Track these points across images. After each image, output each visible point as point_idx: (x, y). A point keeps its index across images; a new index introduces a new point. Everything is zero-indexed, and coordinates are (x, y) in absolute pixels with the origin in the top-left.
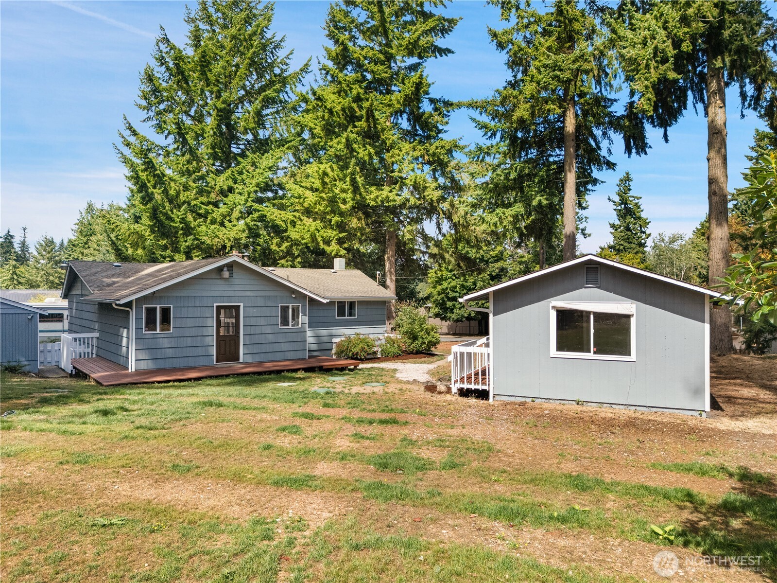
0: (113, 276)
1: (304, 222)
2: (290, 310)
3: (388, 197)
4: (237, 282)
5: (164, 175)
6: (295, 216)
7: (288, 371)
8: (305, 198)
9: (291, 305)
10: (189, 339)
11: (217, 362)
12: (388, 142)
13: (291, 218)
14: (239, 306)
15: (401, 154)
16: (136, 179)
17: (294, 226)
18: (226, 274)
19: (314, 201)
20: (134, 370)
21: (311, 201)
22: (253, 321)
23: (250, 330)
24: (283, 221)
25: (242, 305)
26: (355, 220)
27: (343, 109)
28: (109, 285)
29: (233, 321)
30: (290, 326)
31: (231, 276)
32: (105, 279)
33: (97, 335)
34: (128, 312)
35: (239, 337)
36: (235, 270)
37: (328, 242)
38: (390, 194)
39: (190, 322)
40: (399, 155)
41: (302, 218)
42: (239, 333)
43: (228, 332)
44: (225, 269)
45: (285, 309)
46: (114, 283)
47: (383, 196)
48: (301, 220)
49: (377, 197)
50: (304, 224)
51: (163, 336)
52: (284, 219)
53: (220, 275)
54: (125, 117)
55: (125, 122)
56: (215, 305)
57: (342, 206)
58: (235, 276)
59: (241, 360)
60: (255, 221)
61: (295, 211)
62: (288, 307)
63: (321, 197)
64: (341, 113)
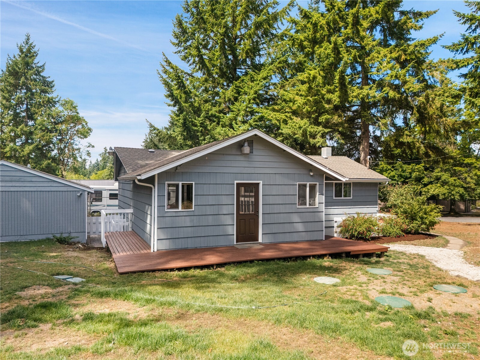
0: (147, 159)
1: (294, 120)
2: (308, 189)
3: (368, 95)
4: (256, 158)
5: (191, 92)
6: (286, 116)
7: (314, 256)
8: (295, 101)
9: (308, 184)
10: (211, 217)
11: (237, 242)
12: (367, 48)
13: (284, 117)
14: (258, 184)
15: (380, 56)
16: (171, 96)
17: (286, 124)
18: (247, 149)
19: (302, 103)
20: (156, 250)
21: (300, 103)
22: (271, 200)
23: (269, 209)
24: (278, 120)
25: (261, 183)
26: (336, 117)
27: (328, 24)
28: (142, 166)
29: (253, 199)
30: (308, 206)
31: (251, 152)
32: (140, 162)
33: (131, 211)
34: (151, 188)
35: (258, 216)
36: (255, 146)
37: (314, 136)
38: (370, 92)
39: (212, 200)
40: (378, 58)
41: (292, 117)
42: (258, 212)
43: (249, 211)
44: (246, 144)
45: (302, 187)
46: (147, 164)
47: (364, 94)
48: (291, 119)
49: (359, 94)
50: (294, 122)
51: (185, 214)
52: (278, 118)
53: (241, 151)
54: (164, 54)
55: (164, 57)
56: (236, 182)
57: (327, 106)
58: (255, 152)
59: (260, 240)
60: (256, 121)
61: (286, 112)
62: (305, 186)
63: (308, 100)
64: (325, 27)
